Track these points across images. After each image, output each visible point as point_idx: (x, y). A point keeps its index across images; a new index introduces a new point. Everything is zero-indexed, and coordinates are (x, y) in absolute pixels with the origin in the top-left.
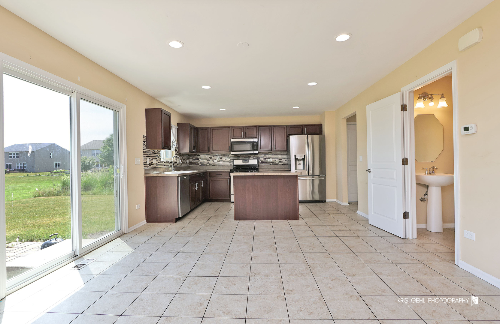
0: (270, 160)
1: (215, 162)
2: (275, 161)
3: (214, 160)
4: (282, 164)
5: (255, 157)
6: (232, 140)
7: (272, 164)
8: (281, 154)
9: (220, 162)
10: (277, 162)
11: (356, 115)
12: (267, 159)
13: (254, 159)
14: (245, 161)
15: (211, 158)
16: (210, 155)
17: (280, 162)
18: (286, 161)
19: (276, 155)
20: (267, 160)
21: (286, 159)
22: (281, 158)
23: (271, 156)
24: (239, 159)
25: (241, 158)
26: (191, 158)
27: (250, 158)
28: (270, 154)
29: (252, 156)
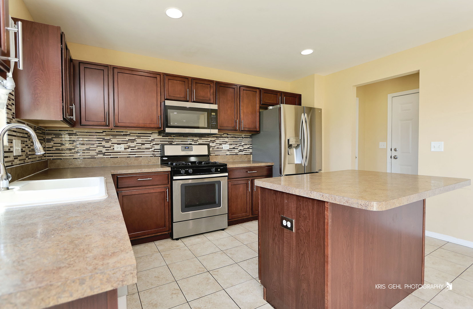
0: (226, 147)
1: (119, 150)
2: (234, 148)
3: (116, 146)
4: (243, 153)
5: (200, 141)
6: (168, 103)
7: (228, 153)
8: (243, 138)
9: (129, 150)
10: (236, 151)
11: (419, 73)
12: (221, 144)
13: (199, 144)
14: (187, 147)
15: (107, 141)
16: (104, 134)
17: (241, 151)
18: (248, 148)
19: (235, 138)
20: (221, 146)
21: (249, 144)
22: (243, 143)
23: (226, 140)
24: (171, 144)
25: (175, 143)
26: (49, 141)
27: (193, 143)
28: (225, 135)
29: (195, 139)
